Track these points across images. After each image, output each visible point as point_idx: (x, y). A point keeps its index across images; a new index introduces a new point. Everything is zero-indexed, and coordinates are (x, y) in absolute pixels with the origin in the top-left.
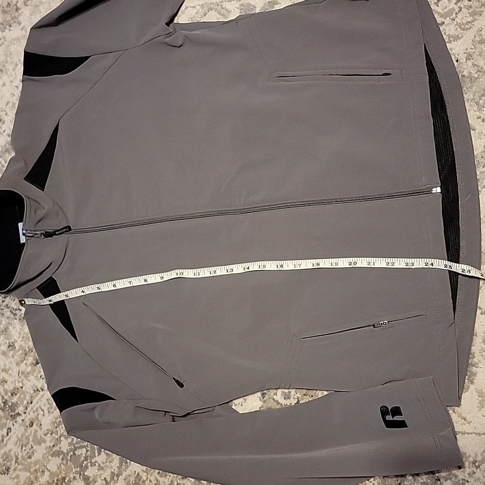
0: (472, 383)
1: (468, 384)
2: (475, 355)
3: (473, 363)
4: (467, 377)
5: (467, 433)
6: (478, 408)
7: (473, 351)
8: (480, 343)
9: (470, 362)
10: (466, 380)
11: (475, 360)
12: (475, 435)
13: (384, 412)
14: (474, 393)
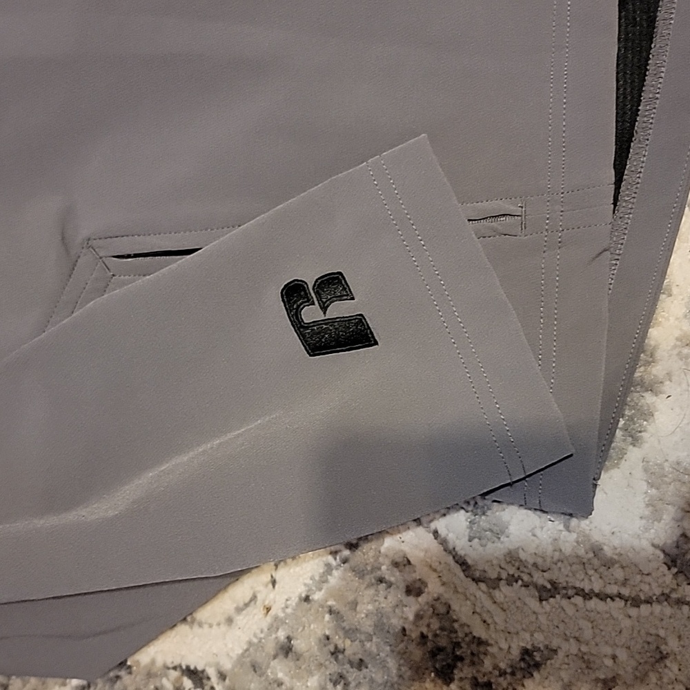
0: (636, 441)
1: (622, 445)
2: (658, 354)
3: (647, 379)
4: (622, 422)
5: (597, 595)
6: (644, 521)
7: (652, 343)
8: (677, 319)
9: (637, 375)
10: (619, 433)
11: (657, 370)
12: (623, 603)
13: (294, 294)
14: (639, 473)
